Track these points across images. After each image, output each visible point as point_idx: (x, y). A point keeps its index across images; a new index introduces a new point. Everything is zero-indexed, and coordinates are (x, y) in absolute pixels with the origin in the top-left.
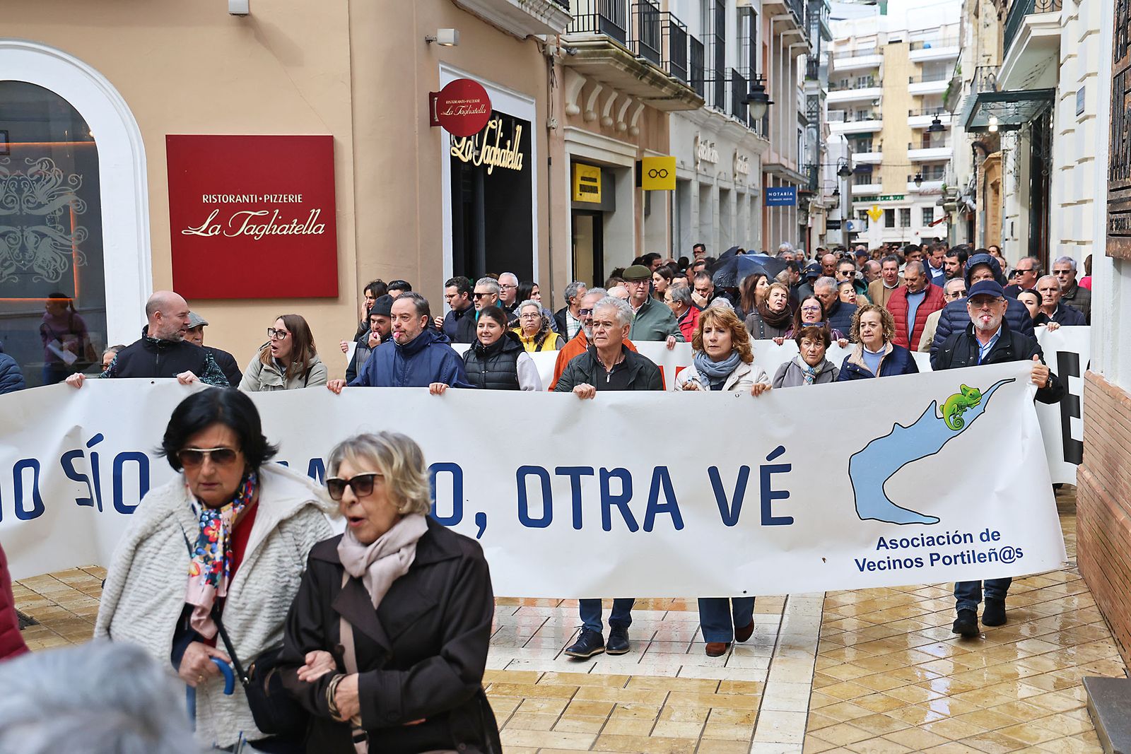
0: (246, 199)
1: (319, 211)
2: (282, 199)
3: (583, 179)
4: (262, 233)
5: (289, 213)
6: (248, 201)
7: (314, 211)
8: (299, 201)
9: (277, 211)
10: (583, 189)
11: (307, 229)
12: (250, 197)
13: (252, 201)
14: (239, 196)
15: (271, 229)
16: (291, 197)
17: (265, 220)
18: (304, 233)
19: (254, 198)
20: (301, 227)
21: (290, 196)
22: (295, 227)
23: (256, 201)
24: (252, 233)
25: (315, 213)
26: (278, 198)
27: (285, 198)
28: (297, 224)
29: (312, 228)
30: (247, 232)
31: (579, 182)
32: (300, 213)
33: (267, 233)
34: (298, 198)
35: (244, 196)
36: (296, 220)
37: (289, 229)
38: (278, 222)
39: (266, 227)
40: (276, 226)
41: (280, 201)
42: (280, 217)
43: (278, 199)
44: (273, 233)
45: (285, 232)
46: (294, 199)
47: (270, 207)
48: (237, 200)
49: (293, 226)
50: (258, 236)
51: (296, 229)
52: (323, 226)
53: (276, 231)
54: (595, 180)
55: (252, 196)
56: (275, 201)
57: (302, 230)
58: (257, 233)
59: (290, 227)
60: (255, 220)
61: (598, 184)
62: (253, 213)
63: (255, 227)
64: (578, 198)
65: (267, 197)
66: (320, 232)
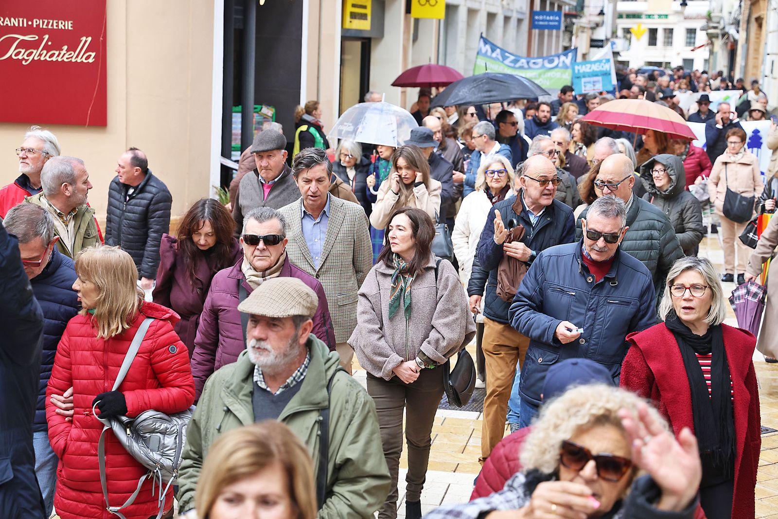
0: (14, 22)
1: (90, 39)
2: (52, 25)
3: (354, 6)
4: (31, 58)
5: (58, 40)
6: (17, 25)
7: (84, 39)
8: (70, 28)
9: (46, 37)
10: (354, 16)
11: (77, 57)
12: (19, 21)
13: (21, 25)
14: (7, 19)
15: (40, 55)
16: (62, 23)
17: (35, 45)
18: (73, 60)
19: (22, 22)
20: (71, 54)
21: (60, 22)
22: (65, 54)
23: (25, 25)
24: (20, 57)
25: (86, 41)
26: (48, 23)
27: (55, 24)
28: (67, 51)
29: (82, 56)
30: (15, 56)
31: (349, 9)
32: (70, 40)
33: (36, 58)
34: (69, 25)
35: (12, 19)
36: (65, 47)
37: (58, 56)
38: (47, 48)
39: (35, 51)
40: (45, 52)
41: (50, 27)
42: (50, 43)
43: (47, 25)
44: (42, 59)
45: (54, 59)
46: (64, 26)
47: (40, 32)
48: (5, 23)
49: (62, 53)
50: (27, 60)
51: (66, 56)
52: (93, 54)
53: (45, 57)
54: (365, 7)
55: (21, 20)
56: (44, 27)
57: (72, 57)
58: (26, 58)
59: (60, 54)
60: (24, 45)
61: (368, 11)
62: (21, 37)
63: (23, 51)
64: (348, 25)
65: (36, 22)
66: (91, 60)
